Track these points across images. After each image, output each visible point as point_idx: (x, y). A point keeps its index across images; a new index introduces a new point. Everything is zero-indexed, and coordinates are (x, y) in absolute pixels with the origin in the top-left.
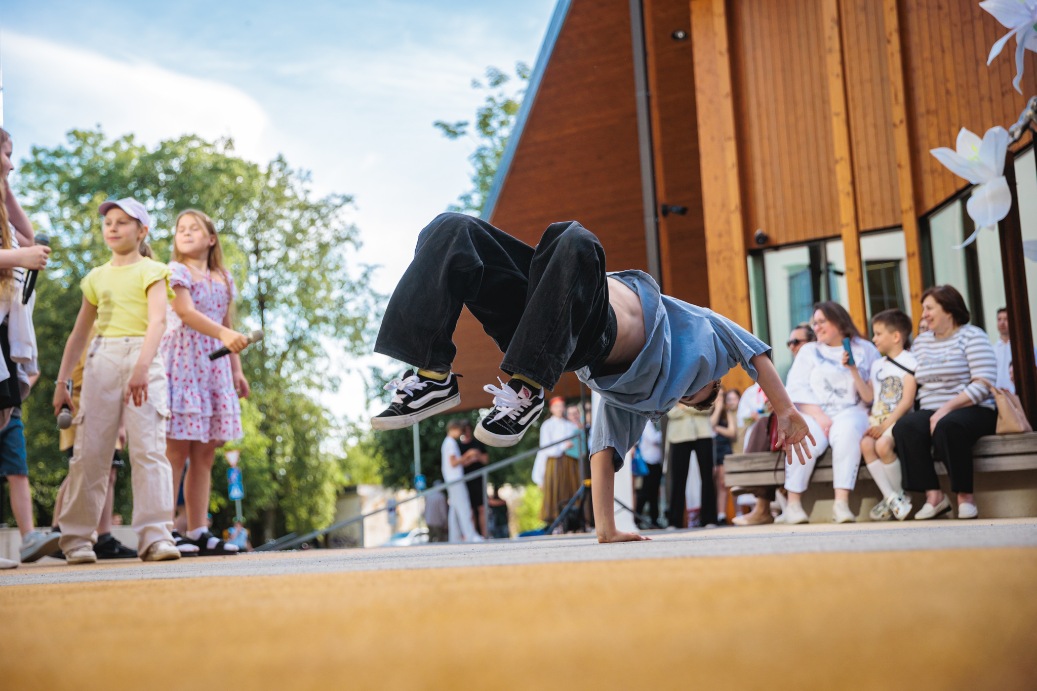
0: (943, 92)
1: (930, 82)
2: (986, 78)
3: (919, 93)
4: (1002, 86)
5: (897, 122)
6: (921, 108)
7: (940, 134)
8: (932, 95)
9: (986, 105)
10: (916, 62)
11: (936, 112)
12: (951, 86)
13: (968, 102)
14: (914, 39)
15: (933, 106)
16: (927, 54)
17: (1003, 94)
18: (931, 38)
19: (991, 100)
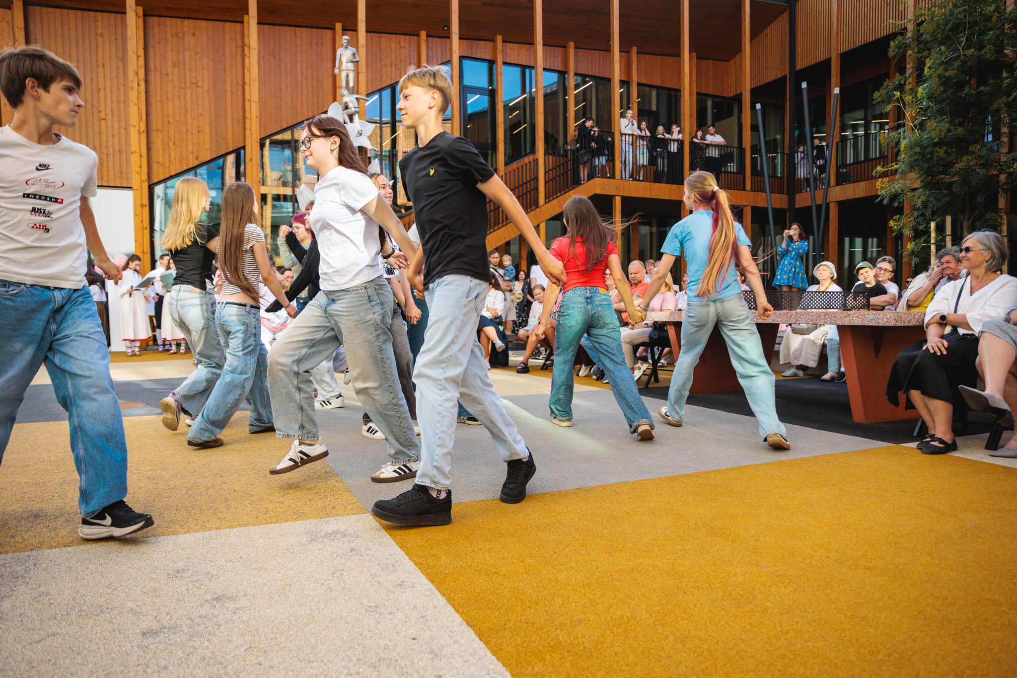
0: (166, 121)
1: (159, 113)
2: (190, 121)
3: (153, 117)
4: (198, 127)
5: (141, 131)
6: (153, 126)
7: (163, 143)
8: (160, 121)
9: (189, 134)
10: (153, 100)
11: (161, 131)
12: (171, 119)
13: (180, 131)
14: (152, 87)
15: (160, 127)
16: (158, 98)
17: (199, 132)
18: (161, 90)
19: (192, 133)
